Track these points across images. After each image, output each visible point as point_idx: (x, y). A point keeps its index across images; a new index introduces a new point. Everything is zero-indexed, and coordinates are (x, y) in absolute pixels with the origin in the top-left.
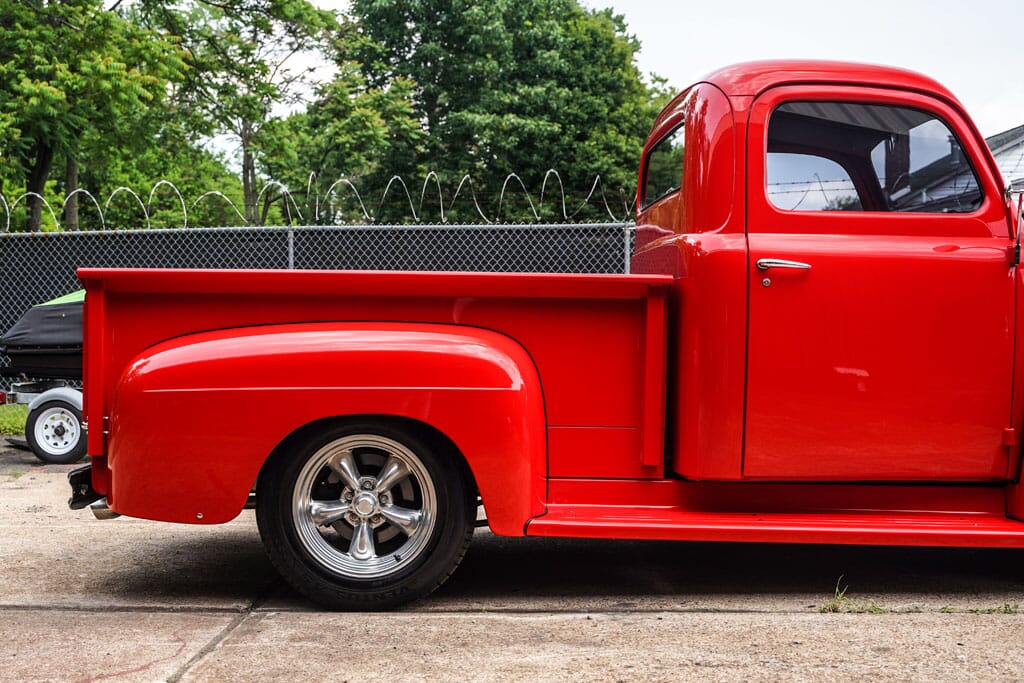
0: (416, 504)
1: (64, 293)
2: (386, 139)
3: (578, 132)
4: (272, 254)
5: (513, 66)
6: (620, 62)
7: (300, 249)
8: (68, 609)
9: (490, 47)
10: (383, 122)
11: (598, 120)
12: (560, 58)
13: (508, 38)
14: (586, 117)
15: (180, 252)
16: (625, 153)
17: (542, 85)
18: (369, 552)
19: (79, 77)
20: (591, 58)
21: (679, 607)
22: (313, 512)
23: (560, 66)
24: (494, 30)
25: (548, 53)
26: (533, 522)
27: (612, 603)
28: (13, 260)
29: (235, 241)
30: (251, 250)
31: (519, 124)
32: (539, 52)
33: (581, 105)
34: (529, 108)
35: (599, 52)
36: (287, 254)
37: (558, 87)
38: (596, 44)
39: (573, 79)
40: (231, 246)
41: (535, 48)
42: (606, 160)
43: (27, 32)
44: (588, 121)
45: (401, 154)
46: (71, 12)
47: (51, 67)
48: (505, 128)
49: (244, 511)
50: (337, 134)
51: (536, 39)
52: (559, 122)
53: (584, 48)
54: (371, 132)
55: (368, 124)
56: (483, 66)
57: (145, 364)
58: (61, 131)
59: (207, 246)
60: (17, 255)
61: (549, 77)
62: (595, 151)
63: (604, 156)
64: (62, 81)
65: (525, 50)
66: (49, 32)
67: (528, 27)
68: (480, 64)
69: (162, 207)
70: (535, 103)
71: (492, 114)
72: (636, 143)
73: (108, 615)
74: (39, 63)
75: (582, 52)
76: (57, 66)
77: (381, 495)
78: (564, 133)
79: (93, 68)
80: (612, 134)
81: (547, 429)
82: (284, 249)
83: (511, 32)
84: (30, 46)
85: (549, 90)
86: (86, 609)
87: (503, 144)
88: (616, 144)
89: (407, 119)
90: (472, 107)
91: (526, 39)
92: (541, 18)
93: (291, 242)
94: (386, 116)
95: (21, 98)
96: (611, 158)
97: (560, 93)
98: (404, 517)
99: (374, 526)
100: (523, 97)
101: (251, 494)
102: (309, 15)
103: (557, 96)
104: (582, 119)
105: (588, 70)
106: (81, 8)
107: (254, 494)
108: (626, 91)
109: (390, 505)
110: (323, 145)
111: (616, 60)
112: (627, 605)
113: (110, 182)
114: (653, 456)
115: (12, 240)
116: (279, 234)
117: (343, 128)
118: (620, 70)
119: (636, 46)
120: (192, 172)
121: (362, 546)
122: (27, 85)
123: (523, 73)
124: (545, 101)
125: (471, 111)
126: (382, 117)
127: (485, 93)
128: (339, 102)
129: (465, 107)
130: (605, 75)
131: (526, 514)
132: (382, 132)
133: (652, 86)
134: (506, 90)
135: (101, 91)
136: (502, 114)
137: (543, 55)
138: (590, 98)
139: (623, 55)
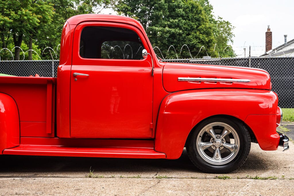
3: (187, 33)
4: (47, 68)
5: (168, 13)
6: (200, 13)
7: (55, 67)
9: (161, 8)
11: (193, 29)
12: (183, 11)
13: (166, 5)
14: (190, 28)
15: (21, 67)
16: (202, 39)
17: (177, 19)
19: (17, 15)
20: (192, 11)
23: (183, 14)
24: (161, 2)
25: (179, 10)
29: (37, 64)
30: (41, 67)
31: (169, 30)
32: (177, 9)
33: (188, 25)
34: (173, 26)
35: (194, 9)
36: (52, 68)
38: (193, 7)
39: (185, 18)
40: (36, 66)
41: (176, 8)
42: (195, 41)
43: (3, 2)
44: (190, 30)
47: (9, 12)
48: (166, 32)
51: (175, 6)
52: (182, 30)
53: (189, 8)
56: (158, 13)
59: (29, 66)
61: (179, 17)
62: (192, 38)
63: (195, 40)
64: (12, 16)
65: (172, 9)
66: (10, 2)
67: (174, 2)
70: (175, 24)
71: (161, 27)
72: (205, 36)
74: (5, 11)
75: (188, 10)
76: (11, 12)
78: (183, 34)
79: (22, 13)
80: (198, 33)
81: (20, 122)
82: (51, 67)
83: (167, 3)
84: (3, 6)
85: (179, 20)
87: (165, 36)
88: (199, 36)
91: (173, 6)
93: (53, 65)
96: (197, 40)
97: (182, 21)
100: (171, 23)
103: (181, 22)
105: (190, 15)
108: (202, 21)
111: (199, 12)
114: (49, 130)
116: (50, 62)
118: (200, 15)
119: (211, 8)
123: (172, 15)
124: (178, 24)
125: (156, 26)
127: (160, 21)
129: (154, 25)
130: (196, 16)
133: (217, 20)
134: (166, 20)
135: (24, 20)
136: (164, 27)
137: (178, 10)
138: (191, 23)
139: (201, 11)
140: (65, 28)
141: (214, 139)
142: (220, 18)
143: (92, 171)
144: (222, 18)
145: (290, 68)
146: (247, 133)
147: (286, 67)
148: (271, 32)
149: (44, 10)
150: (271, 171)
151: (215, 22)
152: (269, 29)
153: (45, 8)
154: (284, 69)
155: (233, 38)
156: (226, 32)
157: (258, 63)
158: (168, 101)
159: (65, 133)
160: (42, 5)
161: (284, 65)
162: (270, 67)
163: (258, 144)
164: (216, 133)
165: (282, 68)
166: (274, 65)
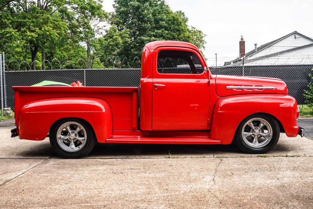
0: (83, 136)
1: (35, 84)
2: (122, 43)
4: (80, 76)
5: (154, 25)
7: (87, 74)
8: (11, 158)
9: (148, 21)
10: (121, 39)
11: (175, 38)
12: (165, 23)
13: (153, 19)
14: (172, 38)
17: (161, 30)
18: (73, 146)
19: (41, 31)
20: (173, 23)
21: (138, 157)
22: (62, 138)
23: (165, 25)
24: (150, 17)
26: (107, 140)
27: (125, 157)
28: (20, 77)
29: (72, 73)
31: (155, 39)
33: (171, 35)
34: (158, 36)
35: (175, 22)
36: (84, 75)
37: (165, 30)
38: (174, 20)
39: (169, 29)
41: (159, 21)
43: (29, 21)
45: (127, 47)
46: (40, 15)
47: (34, 29)
49: (46, 138)
50: (110, 42)
51: (159, 19)
52: (165, 39)
53: (171, 21)
54: (118, 42)
55: (117, 40)
57: (27, 106)
58: (39, 43)
60: (21, 76)
61: (163, 28)
64: (37, 32)
65: (157, 21)
66: (34, 20)
67: (158, 16)
68: (146, 25)
69: (69, 60)
70: (159, 34)
71: (148, 37)
73: (19, 160)
74: (32, 28)
75: (171, 22)
76: (36, 29)
77: (75, 134)
79: (44, 29)
81: (112, 120)
83: (153, 17)
84: (29, 24)
85: (162, 31)
86: (15, 159)
89: (127, 39)
90: (144, 35)
91: (157, 19)
92: (161, 13)
93: (85, 73)
94: (122, 38)
95: (27, 36)
97: (165, 32)
98: (81, 139)
99: (74, 141)
100: (156, 33)
101: (48, 134)
102: (101, 14)
104: (171, 38)
105: (172, 26)
106: (42, 15)
107: (49, 134)
108: (182, 31)
109: (78, 136)
110: (107, 45)
111: (179, 24)
112: (128, 157)
113: (56, 54)
114: (135, 125)
115: (20, 72)
116: (82, 71)
117: (111, 41)
118: (180, 26)
119: (187, 20)
120: (77, 51)
121: (72, 145)
122: (28, 33)
123: (156, 27)
124: (162, 34)
126: (121, 38)
127: (147, 32)
128: (111, 34)
129: (142, 35)
130: (176, 27)
131: (106, 138)
132: (121, 41)
133: (191, 29)
134: (152, 31)
135: (47, 35)
136: (150, 37)
137: (161, 23)
138: (173, 33)
139: (181, 23)
140: (145, 52)
141: (253, 130)
142: (193, 28)
143: (170, 154)
144: (195, 28)
145: (275, 74)
146: (278, 125)
147: (271, 73)
148: (244, 42)
149: (60, 26)
150: (292, 152)
151: (190, 32)
152: (242, 39)
153: (61, 24)
154: (270, 74)
155: (204, 45)
156: (199, 40)
157: (250, 70)
158: (220, 104)
159: (148, 127)
160: (59, 22)
161: (270, 72)
162: (259, 73)
163: (285, 133)
164: (255, 126)
165: (268, 74)
166: (262, 72)
